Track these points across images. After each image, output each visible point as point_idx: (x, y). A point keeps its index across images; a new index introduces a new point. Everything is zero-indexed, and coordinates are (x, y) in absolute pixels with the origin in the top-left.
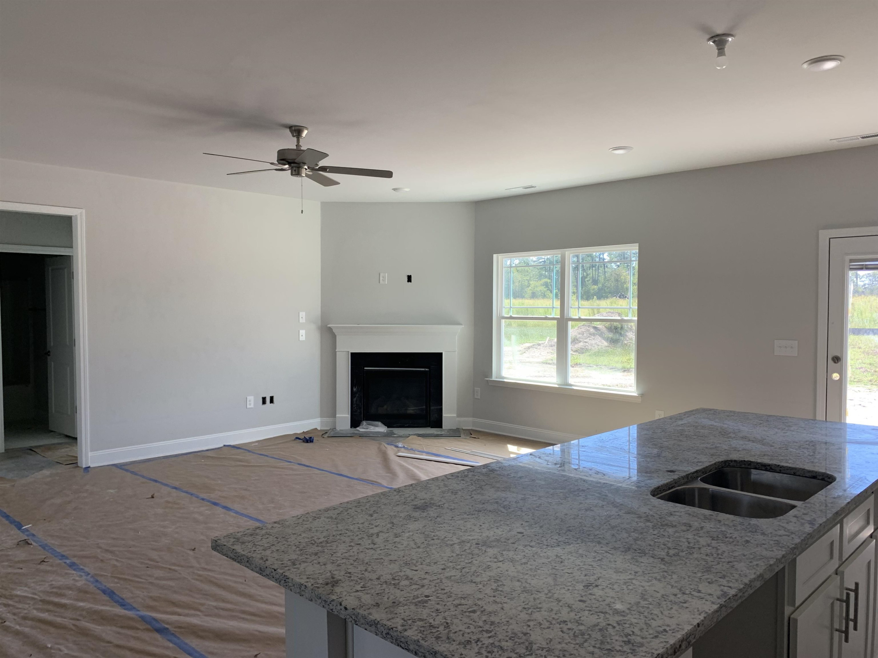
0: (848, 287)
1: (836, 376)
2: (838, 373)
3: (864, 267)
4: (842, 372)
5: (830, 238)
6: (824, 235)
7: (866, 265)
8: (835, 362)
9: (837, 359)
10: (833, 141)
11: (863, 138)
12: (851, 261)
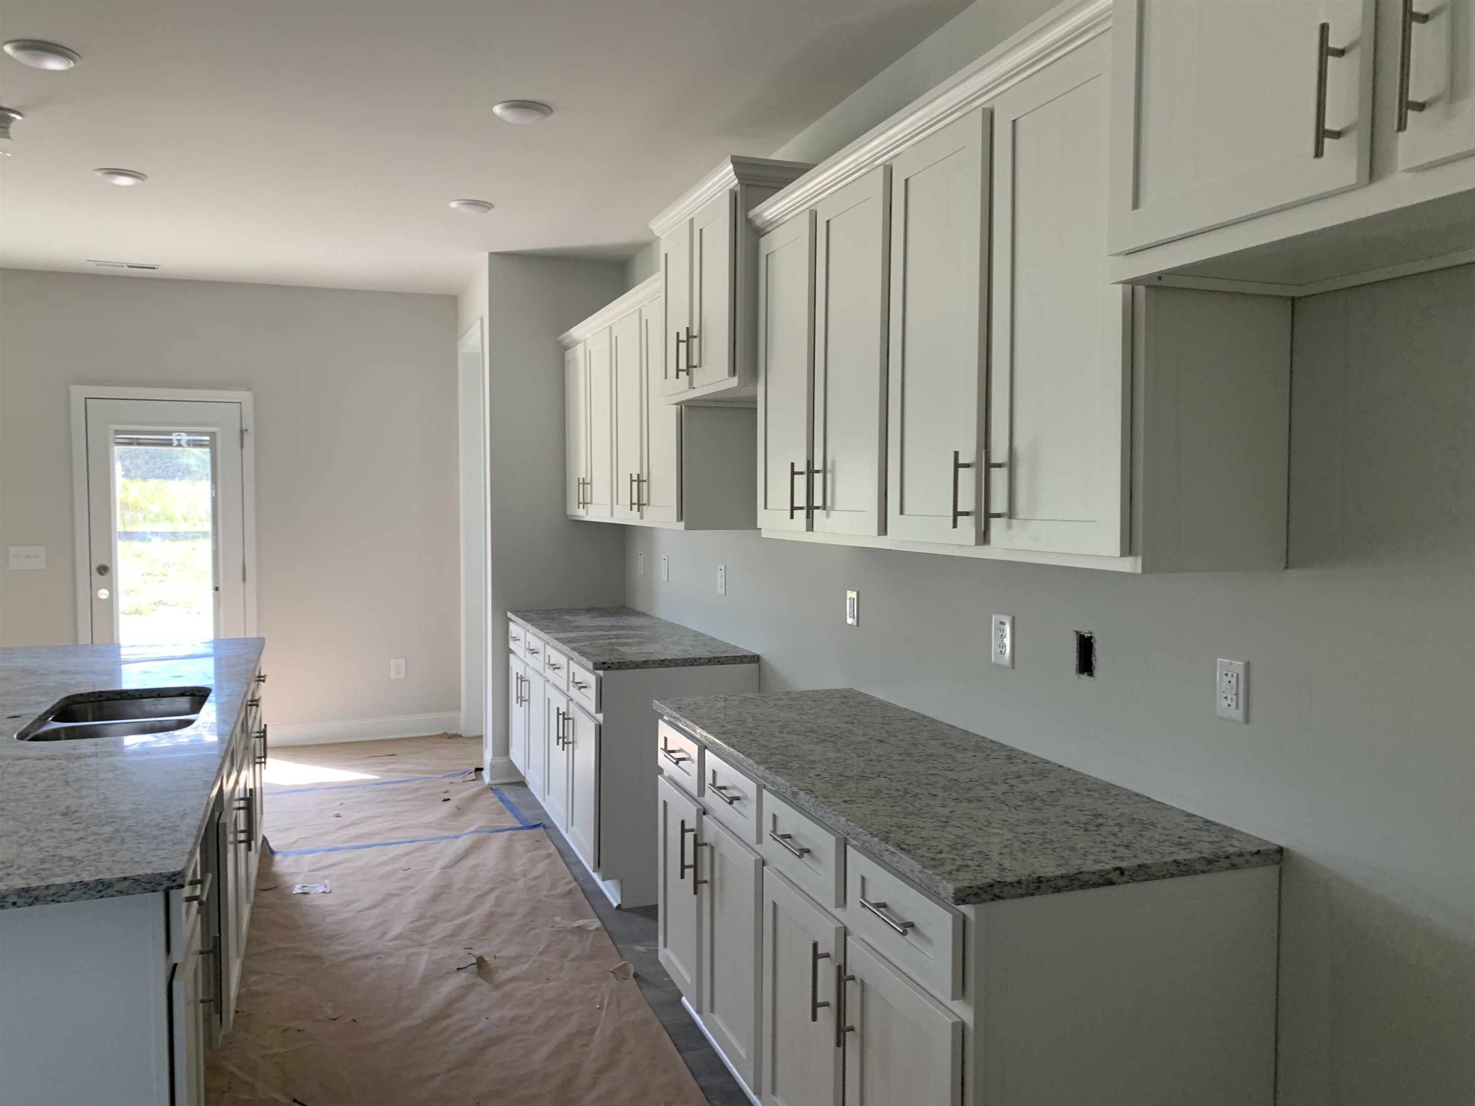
0: (114, 467)
1: (103, 594)
2: (106, 589)
3: (134, 441)
4: (111, 587)
5: (86, 398)
6: (78, 392)
7: (137, 439)
8: (101, 574)
9: (103, 570)
10: (90, 262)
11: (130, 267)
12: (117, 432)
